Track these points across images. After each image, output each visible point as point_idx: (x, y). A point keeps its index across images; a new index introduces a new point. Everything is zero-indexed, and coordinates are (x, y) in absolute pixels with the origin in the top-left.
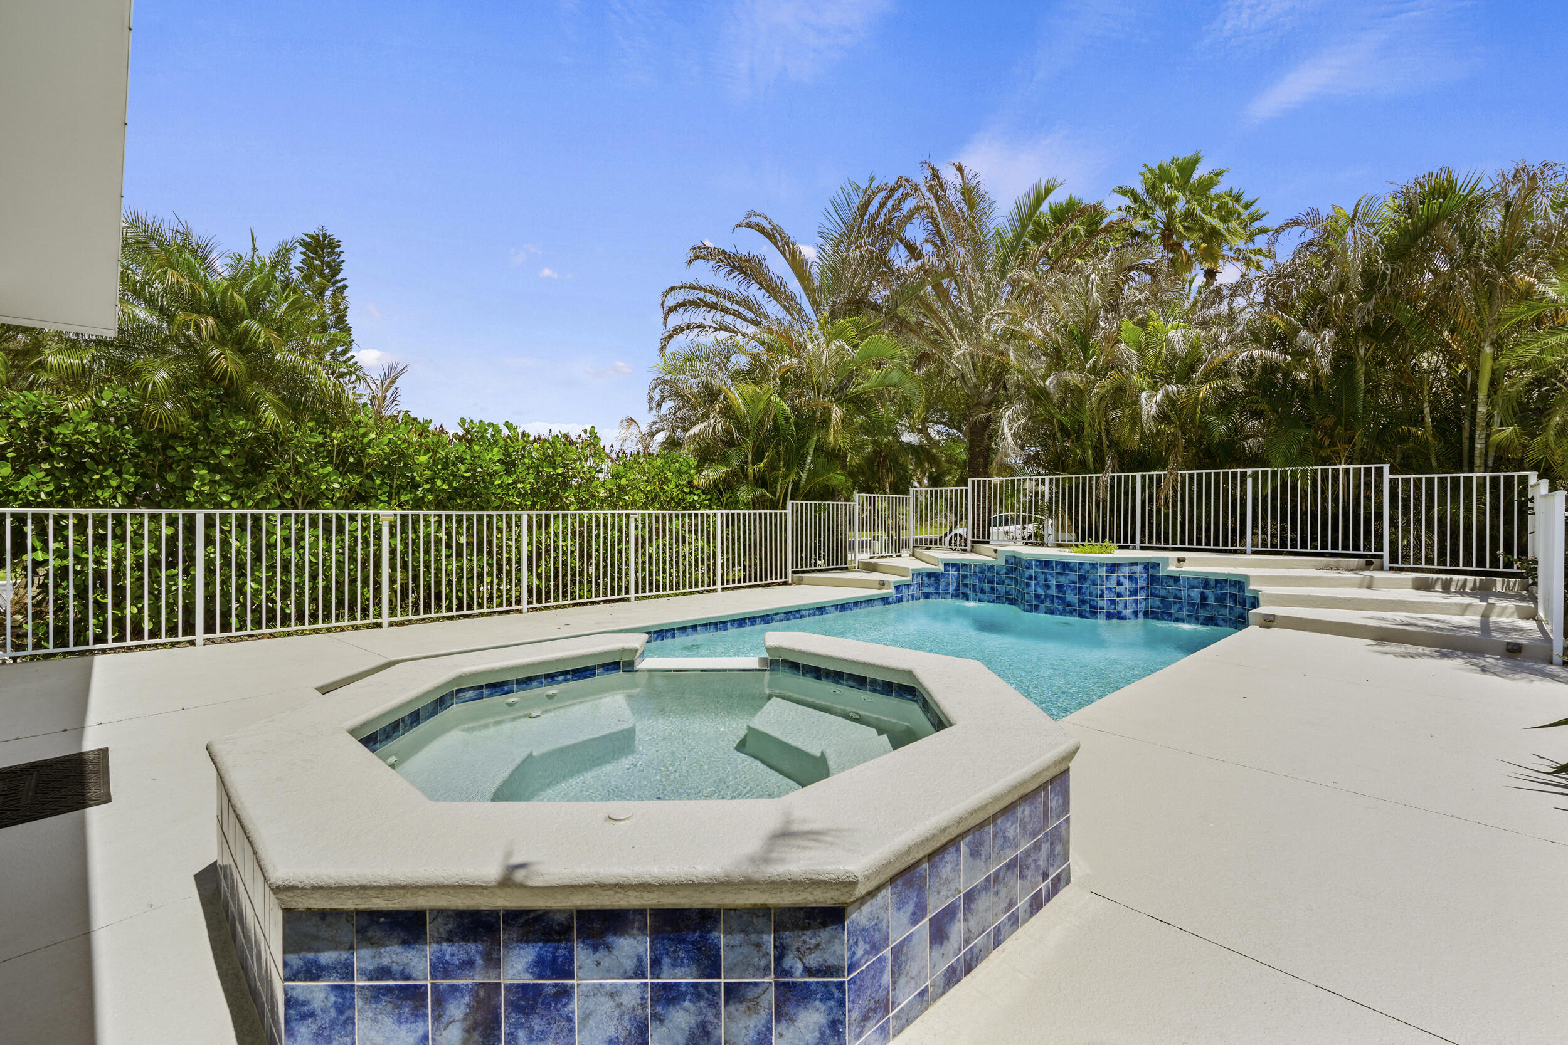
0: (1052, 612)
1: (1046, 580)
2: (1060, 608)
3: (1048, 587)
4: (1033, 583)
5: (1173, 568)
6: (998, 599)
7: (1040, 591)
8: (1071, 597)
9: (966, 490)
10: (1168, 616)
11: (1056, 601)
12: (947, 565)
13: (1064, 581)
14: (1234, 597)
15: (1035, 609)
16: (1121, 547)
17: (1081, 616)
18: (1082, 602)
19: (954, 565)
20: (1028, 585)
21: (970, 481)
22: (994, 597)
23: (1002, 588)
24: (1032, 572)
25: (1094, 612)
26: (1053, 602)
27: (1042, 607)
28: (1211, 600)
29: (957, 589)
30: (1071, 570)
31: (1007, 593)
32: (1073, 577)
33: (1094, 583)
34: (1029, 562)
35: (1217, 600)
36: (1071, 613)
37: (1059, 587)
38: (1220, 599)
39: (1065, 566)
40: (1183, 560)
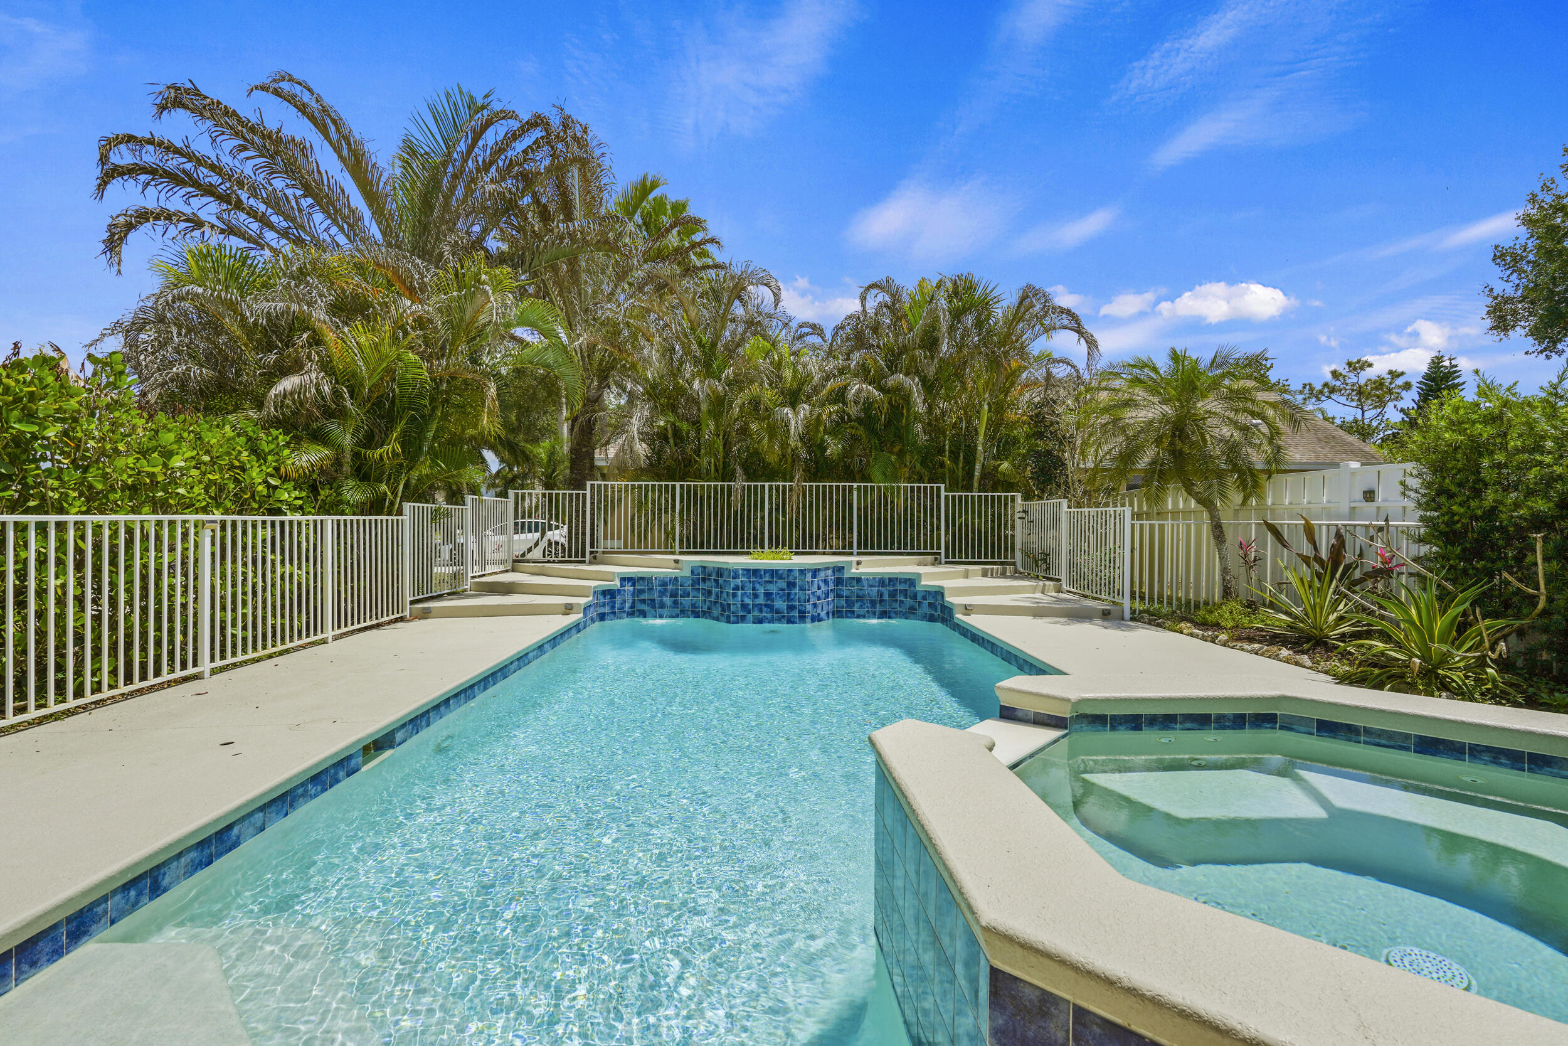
0: (760, 621)
1: (754, 589)
2: (769, 616)
3: (756, 596)
4: (739, 593)
5: (855, 571)
6: (683, 613)
7: (747, 601)
8: (780, 604)
9: (584, 496)
10: (851, 614)
11: (764, 609)
12: (623, 580)
13: (773, 588)
14: (905, 593)
15: (743, 619)
17: (790, 621)
18: (791, 608)
19: (630, 579)
20: (734, 595)
21: (589, 484)
22: (678, 611)
23: (686, 602)
24: (738, 582)
25: (802, 617)
26: (761, 611)
27: (750, 617)
28: (886, 597)
29: (633, 606)
30: (781, 577)
31: (693, 606)
32: (782, 584)
33: (802, 589)
34: (736, 571)
35: (890, 596)
36: (779, 620)
37: (768, 595)
38: (893, 594)
39: (774, 573)
40: (858, 563)
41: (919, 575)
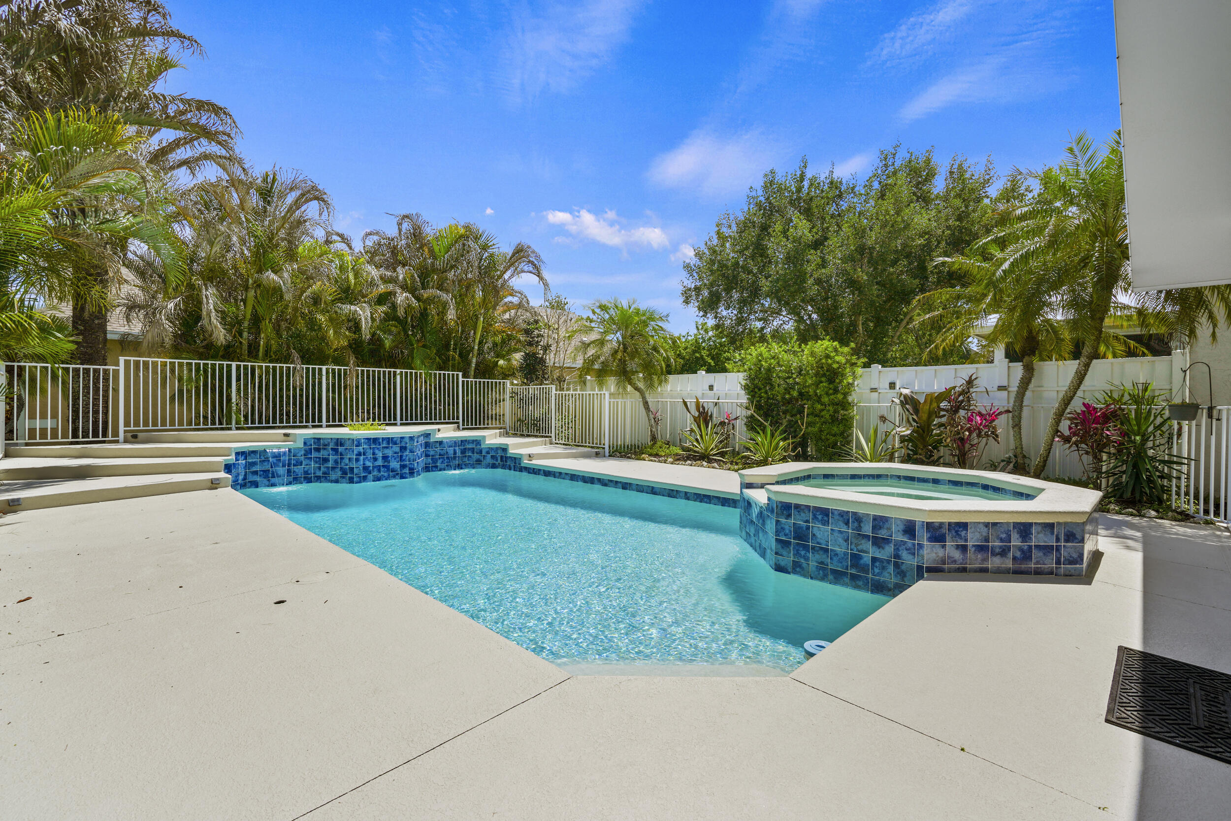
0: (379, 479)
1: (374, 454)
2: (386, 474)
3: (375, 459)
4: (362, 458)
6: (296, 480)
7: (368, 464)
8: (395, 464)
10: (435, 468)
11: (382, 469)
12: (237, 454)
13: (389, 452)
14: (473, 450)
15: (365, 479)
16: (387, 425)
17: (402, 477)
18: (403, 467)
19: (243, 453)
20: (357, 460)
22: (291, 479)
23: (299, 470)
24: (361, 449)
25: (412, 473)
26: (379, 471)
27: (370, 476)
29: (245, 479)
30: (395, 443)
31: (306, 473)
32: (396, 448)
33: (412, 451)
34: (359, 441)
36: (394, 477)
37: (385, 458)
39: (390, 441)
40: (439, 430)
41: (484, 437)
